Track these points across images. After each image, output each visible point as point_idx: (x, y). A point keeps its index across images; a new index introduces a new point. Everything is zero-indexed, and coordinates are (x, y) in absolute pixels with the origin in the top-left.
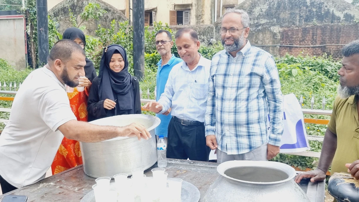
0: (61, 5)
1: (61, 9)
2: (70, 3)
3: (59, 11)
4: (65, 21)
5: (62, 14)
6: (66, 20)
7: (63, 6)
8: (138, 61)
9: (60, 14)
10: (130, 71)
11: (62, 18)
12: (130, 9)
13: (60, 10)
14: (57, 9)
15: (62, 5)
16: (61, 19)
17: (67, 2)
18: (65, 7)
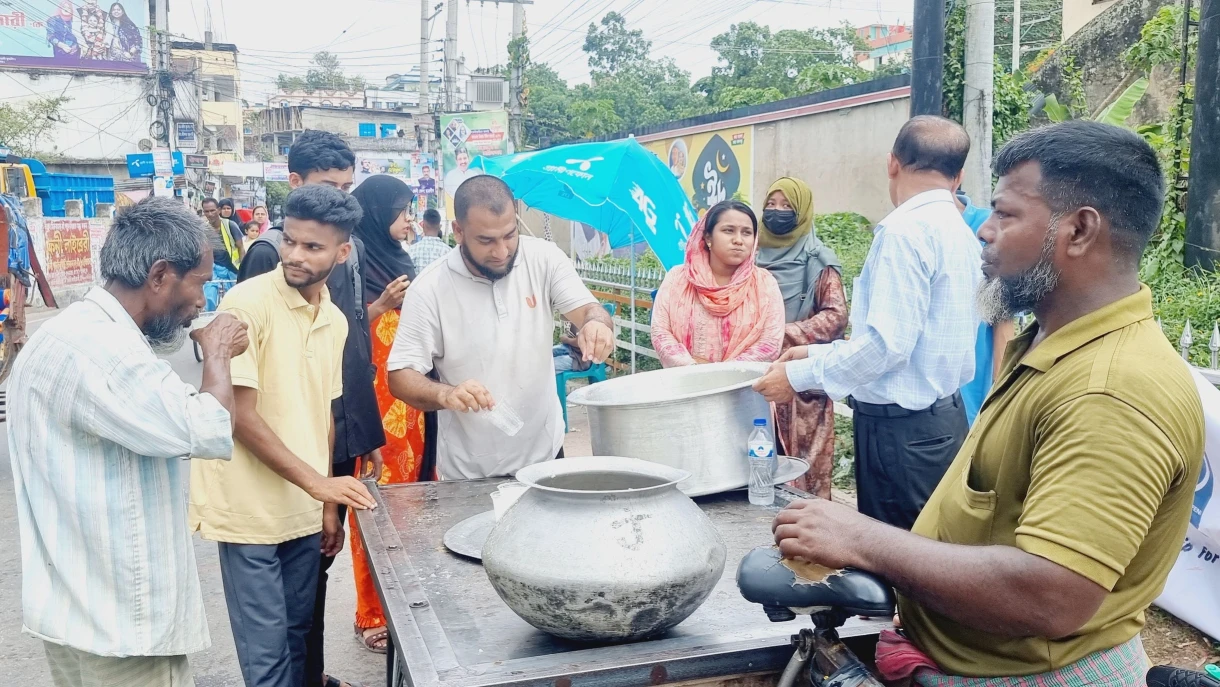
0: (1093, 29)
1: (1092, 41)
2: (1125, 14)
3: (1085, 48)
4: (1101, 81)
5: (1094, 59)
6: (1105, 75)
7: (1098, 32)
8: (1203, 212)
9: (1089, 58)
10: (1170, 250)
11: (1092, 70)
12: (1188, 23)
13: (1089, 44)
14: (1079, 43)
15: (1099, 25)
16: (1090, 74)
17: (1114, 14)
18: (1108, 33)
